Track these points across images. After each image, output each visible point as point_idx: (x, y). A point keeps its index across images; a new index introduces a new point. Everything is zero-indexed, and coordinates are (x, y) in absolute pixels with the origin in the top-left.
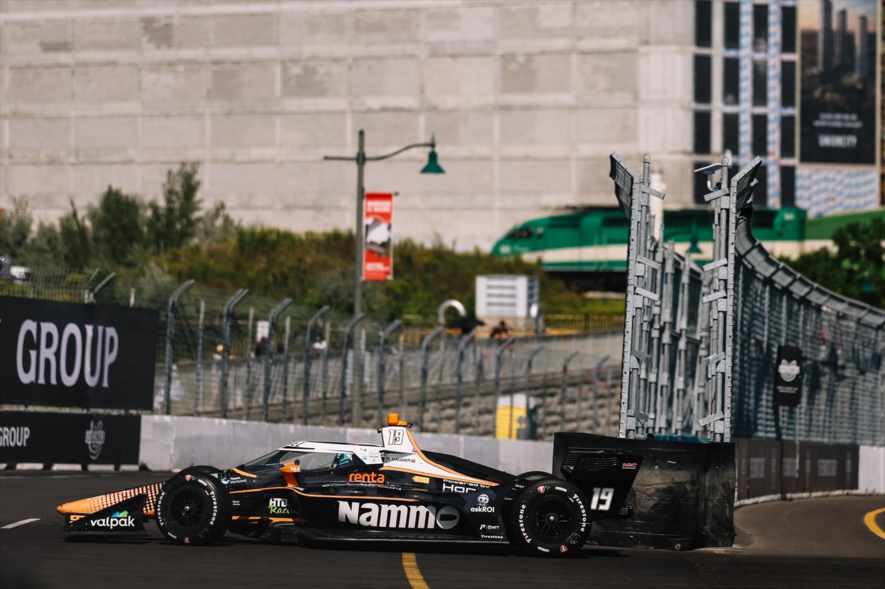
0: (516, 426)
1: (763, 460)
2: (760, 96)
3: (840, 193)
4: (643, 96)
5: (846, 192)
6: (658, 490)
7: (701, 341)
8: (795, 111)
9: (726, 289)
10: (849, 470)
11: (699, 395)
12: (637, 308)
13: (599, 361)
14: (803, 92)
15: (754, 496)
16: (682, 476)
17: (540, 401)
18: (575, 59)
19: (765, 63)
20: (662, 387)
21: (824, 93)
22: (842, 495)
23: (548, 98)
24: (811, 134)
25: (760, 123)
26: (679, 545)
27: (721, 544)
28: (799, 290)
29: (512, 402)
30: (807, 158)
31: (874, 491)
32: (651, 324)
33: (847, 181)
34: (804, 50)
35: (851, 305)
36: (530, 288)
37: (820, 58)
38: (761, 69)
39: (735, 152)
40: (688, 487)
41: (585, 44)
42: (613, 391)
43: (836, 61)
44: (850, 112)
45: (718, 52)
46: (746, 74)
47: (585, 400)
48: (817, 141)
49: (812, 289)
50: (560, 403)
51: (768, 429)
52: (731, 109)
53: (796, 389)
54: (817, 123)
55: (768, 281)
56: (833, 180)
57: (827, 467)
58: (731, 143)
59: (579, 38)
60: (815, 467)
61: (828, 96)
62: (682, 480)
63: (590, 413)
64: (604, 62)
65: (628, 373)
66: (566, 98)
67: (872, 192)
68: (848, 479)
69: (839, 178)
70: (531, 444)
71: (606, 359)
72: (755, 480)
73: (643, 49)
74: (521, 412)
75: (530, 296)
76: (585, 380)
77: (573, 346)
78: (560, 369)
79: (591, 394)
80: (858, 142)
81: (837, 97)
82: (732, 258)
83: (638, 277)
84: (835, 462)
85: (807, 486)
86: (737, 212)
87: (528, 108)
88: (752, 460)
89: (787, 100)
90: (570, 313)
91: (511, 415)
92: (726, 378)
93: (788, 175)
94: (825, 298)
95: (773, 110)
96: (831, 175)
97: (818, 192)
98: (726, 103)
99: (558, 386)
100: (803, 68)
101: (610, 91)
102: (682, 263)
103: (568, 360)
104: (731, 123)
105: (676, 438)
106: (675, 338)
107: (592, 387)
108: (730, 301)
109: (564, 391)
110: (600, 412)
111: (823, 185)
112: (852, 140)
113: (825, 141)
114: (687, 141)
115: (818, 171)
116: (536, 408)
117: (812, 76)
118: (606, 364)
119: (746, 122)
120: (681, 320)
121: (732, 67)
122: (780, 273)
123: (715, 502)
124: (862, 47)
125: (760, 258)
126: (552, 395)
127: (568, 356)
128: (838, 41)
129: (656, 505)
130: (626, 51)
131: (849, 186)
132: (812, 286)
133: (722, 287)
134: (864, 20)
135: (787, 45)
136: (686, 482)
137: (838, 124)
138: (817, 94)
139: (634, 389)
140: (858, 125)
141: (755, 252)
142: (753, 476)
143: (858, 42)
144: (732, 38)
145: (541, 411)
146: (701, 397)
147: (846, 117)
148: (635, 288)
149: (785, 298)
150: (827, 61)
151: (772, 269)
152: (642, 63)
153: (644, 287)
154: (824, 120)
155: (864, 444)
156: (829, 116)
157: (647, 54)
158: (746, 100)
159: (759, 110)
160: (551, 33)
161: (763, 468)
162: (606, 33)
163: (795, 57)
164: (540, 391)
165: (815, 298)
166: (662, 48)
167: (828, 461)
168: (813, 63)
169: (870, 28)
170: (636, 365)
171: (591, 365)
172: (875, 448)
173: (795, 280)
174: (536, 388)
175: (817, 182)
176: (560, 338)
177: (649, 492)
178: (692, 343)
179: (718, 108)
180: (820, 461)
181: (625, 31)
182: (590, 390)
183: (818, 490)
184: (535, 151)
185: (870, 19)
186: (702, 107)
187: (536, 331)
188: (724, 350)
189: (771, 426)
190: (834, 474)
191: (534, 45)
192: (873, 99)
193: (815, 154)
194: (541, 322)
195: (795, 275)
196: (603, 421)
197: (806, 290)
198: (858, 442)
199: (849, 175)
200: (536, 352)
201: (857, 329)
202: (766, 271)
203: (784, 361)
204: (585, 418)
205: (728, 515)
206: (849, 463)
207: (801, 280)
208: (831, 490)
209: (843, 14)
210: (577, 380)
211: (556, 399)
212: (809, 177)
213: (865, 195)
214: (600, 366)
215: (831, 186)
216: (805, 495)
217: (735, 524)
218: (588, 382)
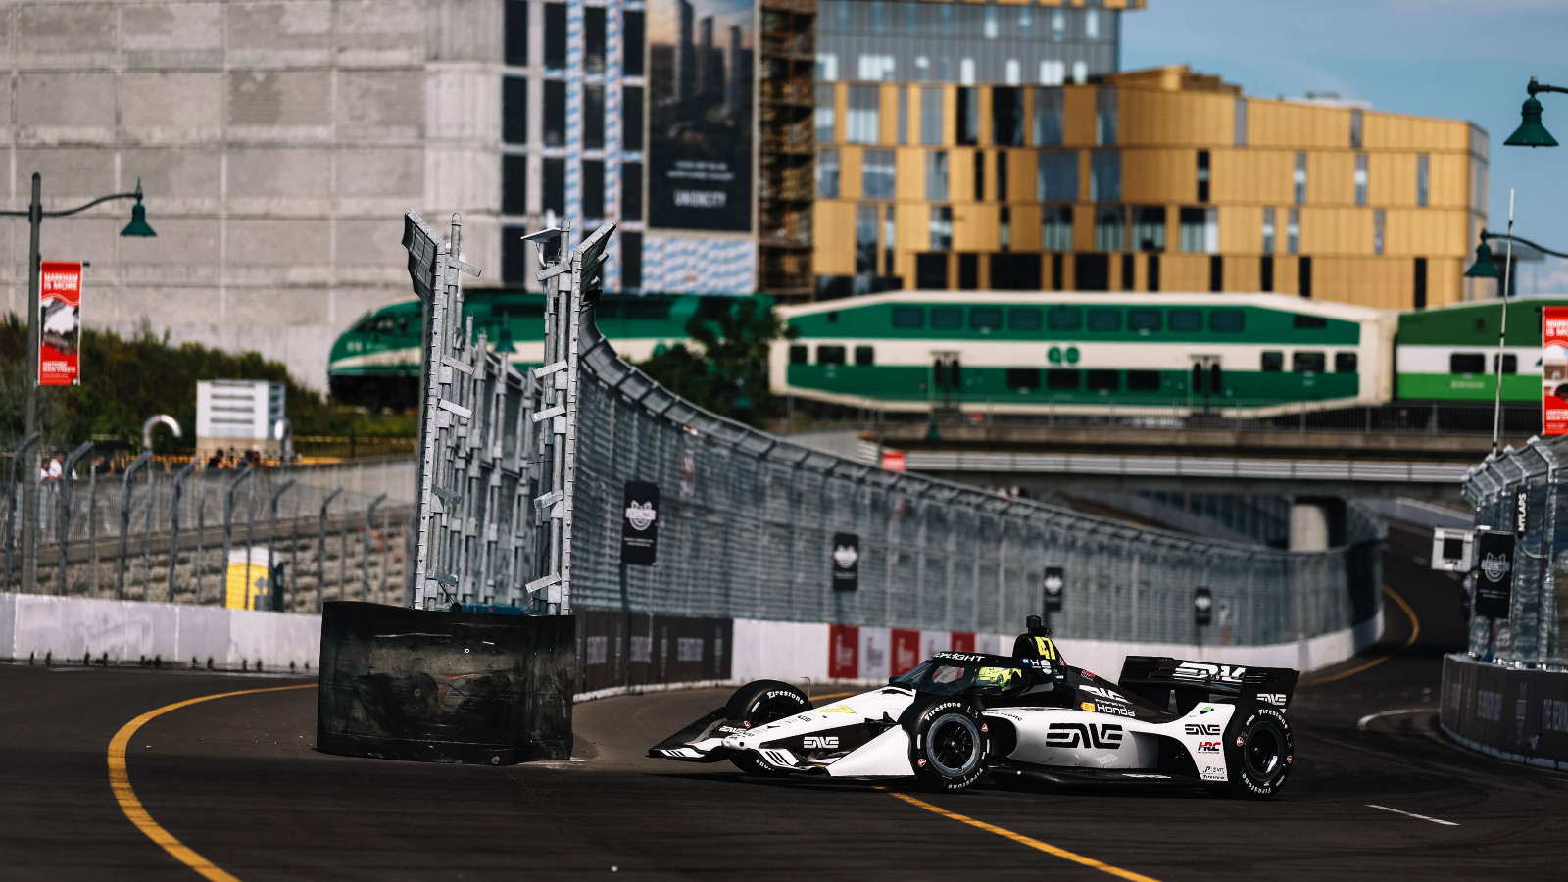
0: (254, 591)
1: (604, 639)
2: (594, 135)
3: (704, 271)
4: (431, 132)
5: (712, 269)
6: (469, 682)
7: (521, 475)
8: (641, 157)
9: (566, 403)
10: (718, 652)
11: (517, 548)
12: (441, 429)
13: (372, 501)
14: (653, 130)
15: (592, 689)
16: (502, 662)
17: (288, 556)
18: (335, 78)
19: (602, 89)
20: (468, 538)
21: (682, 131)
22: (710, 688)
23: (299, 133)
24: (664, 189)
25: (594, 172)
26: (497, 758)
27: (554, 756)
28: (656, 405)
29: (249, 558)
30: (658, 222)
31: (752, 679)
32: (455, 449)
33: (712, 254)
34: (654, 72)
35: (725, 425)
36: (273, 399)
37: (676, 84)
38: (596, 96)
39: (560, 212)
40: (511, 677)
41: (350, 58)
42: (391, 542)
43: (699, 88)
44: (717, 160)
45: (536, 73)
46: (575, 103)
47: (352, 555)
48: (672, 199)
49: (673, 403)
50: (317, 559)
51: (612, 595)
52: (554, 152)
53: (651, 541)
54: (673, 174)
55: (615, 392)
56: (694, 252)
57: (690, 649)
58: (554, 200)
59: (341, 50)
60: (673, 648)
61: (688, 136)
62: (503, 667)
63: (359, 573)
64: (377, 84)
65: (428, 519)
66: (322, 133)
67: (746, 269)
68: (718, 664)
69: (702, 249)
70: (274, 616)
71: (383, 498)
72: (593, 666)
73: (432, 67)
74: (260, 572)
75: (273, 410)
76: (352, 528)
77: (333, 480)
78: (317, 512)
79: (359, 548)
80: (729, 200)
81: (699, 137)
82: (573, 360)
83: (443, 384)
84: (700, 641)
85: (663, 674)
86: (581, 293)
87: (270, 145)
88: (590, 639)
89: (631, 141)
90: (328, 434)
91: (248, 577)
92: (565, 527)
93: (632, 246)
94: (690, 416)
95: (612, 155)
96: (691, 246)
97: (673, 269)
98: (547, 144)
99: (310, 536)
100: (653, 97)
101: (385, 123)
102: (496, 365)
103: (328, 501)
104: (554, 171)
105: (486, 608)
106: (487, 470)
107: (360, 535)
108: (571, 419)
109: (322, 544)
110: (372, 571)
111: (680, 260)
112: (720, 197)
113: (684, 198)
114: (494, 197)
115: (673, 240)
116: (281, 566)
117: (666, 108)
118: (382, 505)
119: (574, 170)
120: (494, 444)
121: (555, 94)
122: (631, 382)
123: (547, 698)
124: (734, 69)
125: (605, 360)
126: (304, 548)
127: (328, 494)
128: (701, 60)
129: (465, 703)
130: (407, 68)
131: (715, 261)
132: (674, 399)
133: (560, 400)
134: (736, 32)
135: (632, 65)
136: (508, 671)
137: (701, 176)
138: (673, 133)
139: (436, 542)
140: (728, 177)
141: (597, 352)
142: (592, 661)
143: (728, 62)
144: (555, 54)
145: (288, 570)
146: (520, 551)
147: (712, 166)
148: (439, 400)
149: (636, 415)
150: (686, 88)
151: (620, 376)
152: (430, 85)
153: (450, 399)
154: (682, 170)
155: (742, 617)
156: (688, 164)
157: (439, 72)
158: (574, 140)
159: (593, 154)
160: (302, 41)
161: (604, 650)
162: (379, 43)
163: (642, 81)
164: (287, 543)
165: (676, 415)
166: (459, 66)
167: (692, 641)
168: (668, 91)
169: (745, 44)
170: (438, 508)
171: (360, 506)
172: (754, 622)
173: (650, 391)
174: (281, 539)
175: (673, 255)
176: (313, 467)
177: (456, 685)
178: (509, 477)
179: (536, 150)
180: (680, 640)
181: (407, 40)
182: (358, 541)
183: (676, 681)
184: (278, 206)
185: (745, 30)
186: (514, 149)
187: (282, 459)
188: (562, 487)
189: (615, 591)
190: (699, 658)
191: (280, 58)
192: (749, 141)
193: (669, 217)
194: (289, 446)
195: (651, 384)
196: (375, 585)
197: (665, 404)
198: (732, 614)
199: (716, 246)
200: (284, 488)
201: (732, 458)
202: (612, 378)
203: (634, 502)
204: (349, 581)
205: (565, 716)
206: (719, 642)
207: (659, 391)
208: (693, 680)
209: (708, 22)
210: (339, 527)
211: (309, 555)
212: (661, 248)
213: (736, 273)
214: (372, 508)
215: (691, 260)
216: (659, 687)
217: (575, 731)
218: (352, 530)
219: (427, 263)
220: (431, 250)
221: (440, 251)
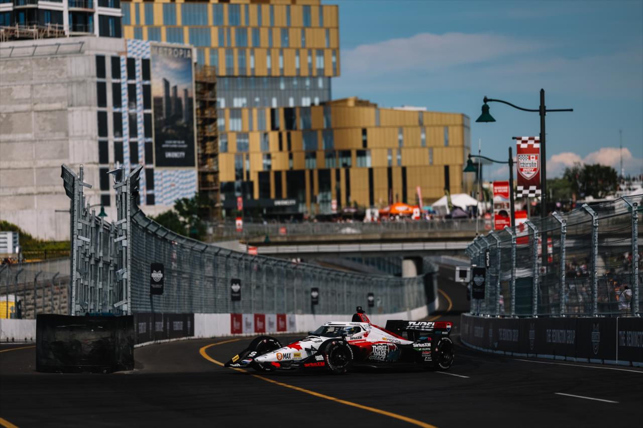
0: (10, 311)
1: (145, 323)
2: (133, 132)
3: (178, 182)
4: (71, 134)
5: (181, 181)
6: (93, 342)
7: (111, 263)
8: (152, 140)
9: (126, 235)
10: (189, 326)
11: (110, 291)
12: (79, 247)
13: (54, 275)
14: (156, 129)
15: (141, 343)
16: (106, 334)
17: (23, 297)
18: (33, 115)
19: (136, 115)
20: (91, 288)
21: (167, 129)
22: (187, 340)
23: (20, 136)
24: (161, 152)
25: (134, 146)
26: (105, 371)
27: (127, 369)
28: (161, 234)
29: (7, 299)
30: (158, 165)
31: (202, 336)
32: (85, 254)
33: (180, 176)
34: (155, 107)
35: (188, 240)
36: (14, 238)
37: (164, 111)
38: (133, 118)
39: (122, 162)
40: (109, 340)
41: (39, 107)
42: (62, 290)
43: (173, 113)
44: (181, 140)
45: (110, 109)
46: (125, 121)
47: (47, 296)
48: (164, 155)
49: (168, 233)
50: (33, 298)
51: (147, 307)
52: (118, 140)
53: (161, 285)
54: (164, 146)
55: (145, 229)
56: (174, 175)
57: (178, 325)
58: (119, 157)
59: (35, 104)
60: (172, 326)
61: (169, 131)
62: (106, 336)
63: (50, 303)
64: (49, 116)
65: (75, 281)
66: (29, 136)
67: (194, 181)
68: (189, 331)
69: (176, 174)
70: (18, 321)
71: (58, 273)
72: (141, 334)
73: (70, 109)
74: (12, 304)
75: (15, 242)
76: (47, 285)
77: (38, 268)
78: (33, 280)
79: (50, 293)
80: (186, 155)
81: (174, 131)
82: (129, 218)
83: (79, 230)
84: (182, 322)
85: (168, 336)
86: (131, 193)
87: (9, 142)
88: (140, 324)
89: (147, 134)
90: (36, 250)
91: (7, 306)
92: (128, 282)
93: (150, 174)
94: (174, 238)
95: (141, 139)
96: (172, 173)
97: (166, 182)
98: (116, 136)
99: (31, 290)
100: (155, 117)
101: (53, 131)
102: (99, 221)
103: (37, 276)
104: (119, 147)
105: (99, 314)
106: (97, 261)
107: (50, 288)
108: (129, 241)
109: (35, 292)
110: (55, 302)
111: (168, 178)
112: (183, 154)
113: (169, 155)
114: (96, 157)
115: (165, 171)
116: (20, 301)
117: (160, 121)
118: (58, 277)
119: (126, 146)
120: (100, 251)
121: (118, 117)
122: (151, 225)
123: (124, 347)
124: (186, 105)
125: (141, 218)
126: (28, 294)
127: (37, 273)
128: (173, 102)
129: (92, 350)
130: (61, 110)
131: (182, 178)
132: (168, 231)
133: (124, 234)
134: (186, 91)
135: (147, 105)
136: (108, 337)
137: (175, 146)
138: (163, 130)
139: (79, 289)
140: (185, 146)
141: (138, 215)
142: (141, 332)
143: (183, 103)
144: (117, 102)
145: (23, 303)
146: (111, 292)
147: (179, 142)
148: (78, 236)
149: (154, 238)
150: (168, 114)
151: (147, 223)
152: (70, 116)
153: (82, 235)
154: (167, 144)
155: (197, 313)
156: (170, 142)
157: (73, 111)
158: (126, 135)
159: (133, 140)
160: (20, 101)
161: (145, 328)
162: (49, 101)
163: (151, 111)
164: (21, 293)
165: (169, 237)
166: (80, 108)
167: (179, 322)
168: (161, 114)
169: (190, 95)
170: (79, 277)
171: (49, 277)
172: (202, 314)
173: (158, 229)
174: (19, 291)
175: (165, 177)
176: (31, 263)
177: (88, 344)
178: (106, 264)
179: (111, 139)
180: (174, 322)
181: (60, 99)
182: (49, 290)
183: (173, 338)
184: (13, 164)
185: (189, 90)
186: (103, 139)
187: (19, 261)
188: (126, 267)
189: (148, 305)
190: (181, 329)
191: (11, 108)
192: (193, 132)
193: (164, 162)
194: (21, 256)
195: (159, 226)
196: (56, 307)
197: (165, 233)
198: (193, 311)
199: (182, 173)
200: (20, 272)
201: (191, 253)
202: (144, 224)
203: (154, 271)
204: (46, 306)
205: (131, 353)
206: (189, 322)
207: (162, 228)
208: (180, 337)
209: (175, 88)
210: (42, 286)
211: (30, 297)
212: (161, 174)
213: (190, 182)
214: (54, 278)
215: (173, 178)
216: (167, 340)
217: (135, 359)
218: (47, 287)
219: (70, 184)
220: (72, 179)
221: (76, 179)
